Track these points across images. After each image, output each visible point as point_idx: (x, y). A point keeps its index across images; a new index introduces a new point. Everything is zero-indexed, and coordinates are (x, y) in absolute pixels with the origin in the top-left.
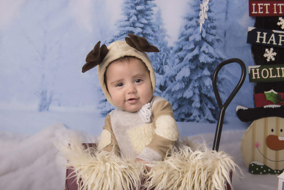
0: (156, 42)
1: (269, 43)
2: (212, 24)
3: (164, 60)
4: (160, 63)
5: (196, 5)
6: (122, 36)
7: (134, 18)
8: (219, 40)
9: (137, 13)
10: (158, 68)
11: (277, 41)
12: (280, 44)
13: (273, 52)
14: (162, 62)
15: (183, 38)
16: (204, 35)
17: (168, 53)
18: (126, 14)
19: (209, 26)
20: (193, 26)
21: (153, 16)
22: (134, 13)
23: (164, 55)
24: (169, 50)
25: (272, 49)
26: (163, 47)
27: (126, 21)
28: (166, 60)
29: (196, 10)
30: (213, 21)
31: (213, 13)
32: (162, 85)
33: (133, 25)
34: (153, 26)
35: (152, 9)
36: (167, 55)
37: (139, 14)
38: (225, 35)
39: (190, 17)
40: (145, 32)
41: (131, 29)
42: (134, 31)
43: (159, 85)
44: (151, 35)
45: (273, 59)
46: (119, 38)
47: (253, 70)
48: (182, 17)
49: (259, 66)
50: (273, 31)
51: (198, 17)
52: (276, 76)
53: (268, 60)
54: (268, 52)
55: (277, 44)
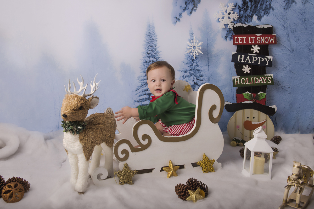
1: (245, 62)
5: (188, 63)
6: (143, 86)
11: (251, 61)
12: (253, 62)
13: (249, 67)
16: (195, 81)
18: (144, 72)
19: (198, 75)
20: (188, 76)
27: (144, 76)
29: (188, 66)
30: (200, 72)
31: (199, 67)
38: (209, 80)
39: (185, 70)
45: (249, 72)
46: (141, 88)
47: (235, 79)
48: (180, 71)
49: (239, 77)
50: (249, 54)
51: (190, 70)
52: (250, 83)
53: (245, 73)
54: (245, 67)
55: (251, 63)
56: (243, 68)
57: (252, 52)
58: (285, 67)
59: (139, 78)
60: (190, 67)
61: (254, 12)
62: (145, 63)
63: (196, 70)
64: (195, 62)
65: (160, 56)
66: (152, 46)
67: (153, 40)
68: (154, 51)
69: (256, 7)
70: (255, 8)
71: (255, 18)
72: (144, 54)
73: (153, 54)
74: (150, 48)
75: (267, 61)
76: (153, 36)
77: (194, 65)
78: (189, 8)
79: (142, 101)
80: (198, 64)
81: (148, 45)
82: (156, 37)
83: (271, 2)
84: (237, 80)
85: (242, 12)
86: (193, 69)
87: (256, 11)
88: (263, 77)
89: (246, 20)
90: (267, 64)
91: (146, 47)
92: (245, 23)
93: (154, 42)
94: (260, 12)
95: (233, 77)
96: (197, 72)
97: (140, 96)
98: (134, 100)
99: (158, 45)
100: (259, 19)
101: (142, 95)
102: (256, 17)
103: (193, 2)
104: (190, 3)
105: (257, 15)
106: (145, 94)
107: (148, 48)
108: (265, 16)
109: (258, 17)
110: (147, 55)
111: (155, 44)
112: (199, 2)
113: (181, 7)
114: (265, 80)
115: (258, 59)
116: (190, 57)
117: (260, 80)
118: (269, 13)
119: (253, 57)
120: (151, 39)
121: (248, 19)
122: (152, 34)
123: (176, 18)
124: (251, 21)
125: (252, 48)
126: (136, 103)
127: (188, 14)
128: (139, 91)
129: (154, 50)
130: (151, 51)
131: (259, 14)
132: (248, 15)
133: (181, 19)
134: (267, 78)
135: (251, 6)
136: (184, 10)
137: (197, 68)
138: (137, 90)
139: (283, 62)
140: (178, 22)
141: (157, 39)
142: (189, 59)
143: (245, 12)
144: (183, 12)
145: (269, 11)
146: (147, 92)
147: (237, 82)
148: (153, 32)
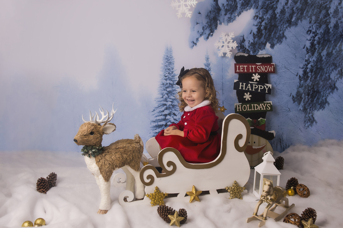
1: (247, 89)
6: (159, 107)
7: (166, 96)
9: (168, 93)
11: (252, 88)
12: (254, 90)
13: (250, 95)
18: (161, 94)
22: (165, 93)
25: (249, 93)
27: (161, 98)
33: (166, 100)
35: (176, 90)
38: (223, 104)
40: (173, 104)
41: (165, 103)
42: (166, 104)
45: (250, 99)
46: (158, 109)
47: (237, 106)
49: (241, 103)
50: (249, 82)
52: (251, 110)
53: (246, 100)
54: (246, 95)
55: (252, 90)
56: (244, 95)
57: (252, 80)
59: (156, 99)
61: (268, 39)
62: (162, 85)
66: (169, 69)
67: (170, 63)
69: (270, 35)
70: (268, 36)
71: (268, 45)
72: (161, 77)
73: (170, 77)
74: (167, 71)
75: (267, 89)
76: (170, 59)
78: (205, 33)
79: (158, 121)
82: (173, 60)
83: (284, 31)
84: (239, 107)
85: (256, 39)
88: (263, 104)
89: (260, 47)
90: (267, 92)
91: (164, 70)
92: (259, 50)
93: (171, 65)
94: (273, 40)
95: (235, 104)
97: (156, 117)
98: (150, 120)
99: (175, 68)
100: (272, 46)
101: (158, 116)
102: (270, 45)
103: (210, 27)
104: (207, 28)
105: (270, 43)
106: (162, 115)
107: (165, 71)
108: (278, 45)
109: (271, 45)
110: (164, 77)
111: (172, 67)
112: (215, 28)
113: (198, 31)
114: (264, 107)
115: (258, 87)
117: (260, 107)
118: (282, 42)
119: (254, 85)
120: (168, 62)
121: (261, 46)
122: (169, 57)
123: (193, 43)
124: (265, 49)
125: (253, 76)
126: (152, 123)
127: (205, 39)
128: (155, 112)
129: (171, 73)
130: (168, 74)
131: (272, 42)
132: (261, 42)
133: (197, 43)
134: (267, 105)
135: (265, 33)
136: (201, 35)
138: (154, 110)
140: (195, 46)
141: (174, 62)
143: (259, 39)
144: (200, 37)
145: (282, 40)
146: (163, 113)
147: (239, 109)
148: (171, 56)
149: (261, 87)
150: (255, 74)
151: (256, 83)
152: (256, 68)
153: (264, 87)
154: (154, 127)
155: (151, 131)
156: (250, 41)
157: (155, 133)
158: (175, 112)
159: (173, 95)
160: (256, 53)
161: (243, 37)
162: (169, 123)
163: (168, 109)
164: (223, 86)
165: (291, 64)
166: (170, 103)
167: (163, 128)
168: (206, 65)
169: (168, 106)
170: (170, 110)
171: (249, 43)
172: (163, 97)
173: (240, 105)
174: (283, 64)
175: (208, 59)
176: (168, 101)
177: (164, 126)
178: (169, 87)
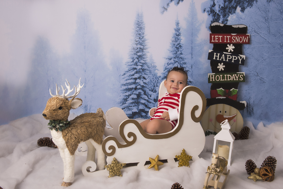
0: (150, 73)
1: (221, 60)
2: (183, 62)
3: (156, 84)
4: (154, 85)
5: (173, 51)
6: (130, 71)
7: (136, 60)
8: (189, 70)
9: (138, 57)
10: (152, 89)
11: (226, 59)
13: (223, 65)
14: (155, 85)
15: (166, 70)
17: (158, 79)
18: (132, 58)
19: (182, 63)
20: (172, 63)
21: (148, 59)
22: (136, 57)
23: (156, 81)
24: (158, 78)
25: (222, 64)
26: (155, 76)
28: (157, 84)
29: (173, 54)
30: (184, 60)
31: (183, 55)
32: (155, 99)
33: (136, 64)
34: (148, 64)
35: (146, 54)
36: (158, 81)
37: (139, 57)
38: (192, 68)
39: (170, 58)
40: (143, 68)
41: (135, 67)
42: (137, 68)
43: (154, 99)
44: (147, 70)
45: (223, 70)
46: (128, 72)
47: (211, 76)
48: (165, 58)
49: (214, 74)
50: (224, 52)
51: (175, 58)
52: (224, 80)
53: (220, 70)
54: (220, 65)
55: (226, 61)
56: (218, 65)
57: (227, 51)
58: (264, 59)
59: (127, 63)
60: (175, 55)
61: (238, 3)
62: (133, 50)
63: (180, 58)
64: (179, 50)
65: (147, 43)
66: (140, 34)
67: (141, 28)
68: (142, 39)
71: (239, 9)
72: (132, 41)
73: (141, 41)
74: (138, 36)
75: (240, 60)
76: (141, 24)
77: (178, 53)
79: (128, 85)
80: (183, 52)
81: (136, 33)
82: (144, 25)
84: (212, 77)
85: (227, 3)
86: (178, 57)
87: (240, 3)
88: (236, 75)
89: (230, 11)
90: (240, 63)
91: (134, 35)
92: (229, 14)
93: (142, 31)
94: (244, 4)
95: (209, 74)
96: (181, 60)
97: (127, 80)
98: (121, 84)
99: (145, 33)
100: (243, 10)
101: (129, 80)
102: (240, 8)
105: (240, 7)
106: (132, 79)
107: (136, 36)
108: (248, 8)
109: (242, 9)
110: (135, 42)
111: (143, 32)
114: (237, 78)
115: (232, 57)
116: (175, 45)
117: (233, 78)
118: (253, 5)
119: (228, 56)
120: (139, 28)
121: (231, 10)
122: (140, 22)
123: (163, 8)
124: (235, 12)
125: (228, 47)
126: (122, 86)
127: (175, 4)
128: (126, 75)
129: (141, 37)
130: (139, 39)
131: (243, 6)
132: (232, 6)
133: (168, 9)
134: (239, 76)
137: (181, 56)
138: (124, 74)
139: (263, 54)
140: (165, 11)
141: (145, 27)
142: (174, 47)
143: (230, 3)
144: (171, 2)
145: (252, 3)
146: (134, 77)
147: (212, 79)
148: (142, 21)
149: (235, 58)
150: (230, 45)
151: (230, 54)
152: (231, 39)
153: (238, 58)
154: (124, 90)
155: (122, 94)
156: (220, 5)
157: (125, 96)
158: (145, 76)
159: (143, 59)
160: (226, 17)
161: (213, 1)
162: (139, 87)
163: (138, 73)
164: (192, 50)
165: (261, 28)
166: (140, 67)
167: (133, 91)
168: (176, 30)
169: (138, 70)
170: (140, 73)
171: (219, 7)
172: (133, 62)
173: (213, 75)
174: (252, 28)
175: (178, 24)
176: (138, 65)
177: (133, 89)
178: (139, 51)
